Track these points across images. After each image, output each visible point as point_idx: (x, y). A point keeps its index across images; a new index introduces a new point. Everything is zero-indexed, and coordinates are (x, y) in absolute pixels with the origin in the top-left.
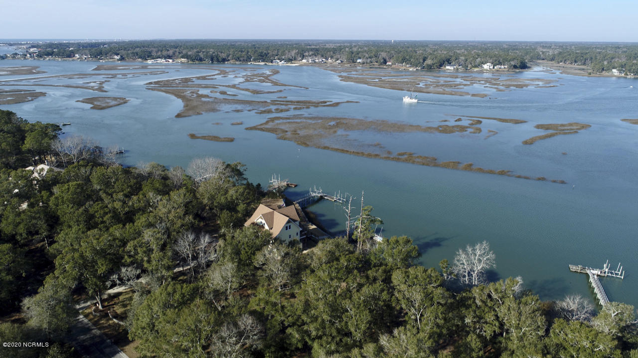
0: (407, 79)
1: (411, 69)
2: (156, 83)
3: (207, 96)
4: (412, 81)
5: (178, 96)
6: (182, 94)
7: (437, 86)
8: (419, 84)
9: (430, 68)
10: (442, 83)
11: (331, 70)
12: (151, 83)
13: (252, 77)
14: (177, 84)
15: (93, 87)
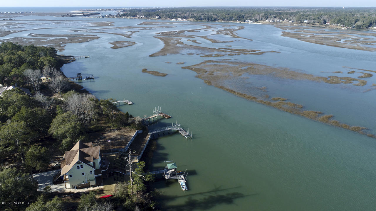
0: (334, 35)
1: (343, 28)
2: (162, 33)
3: (182, 43)
4: (338, 37)
5: (165, 42)
6: (169, 41)
7: (355, 42)
8: (341, 40)
9: (359, 28)
10: (362, 39)
11: (280, 28)
12: (159, 33)
13: (222, 31)
14: (173, 34)
15: (126, 35)
